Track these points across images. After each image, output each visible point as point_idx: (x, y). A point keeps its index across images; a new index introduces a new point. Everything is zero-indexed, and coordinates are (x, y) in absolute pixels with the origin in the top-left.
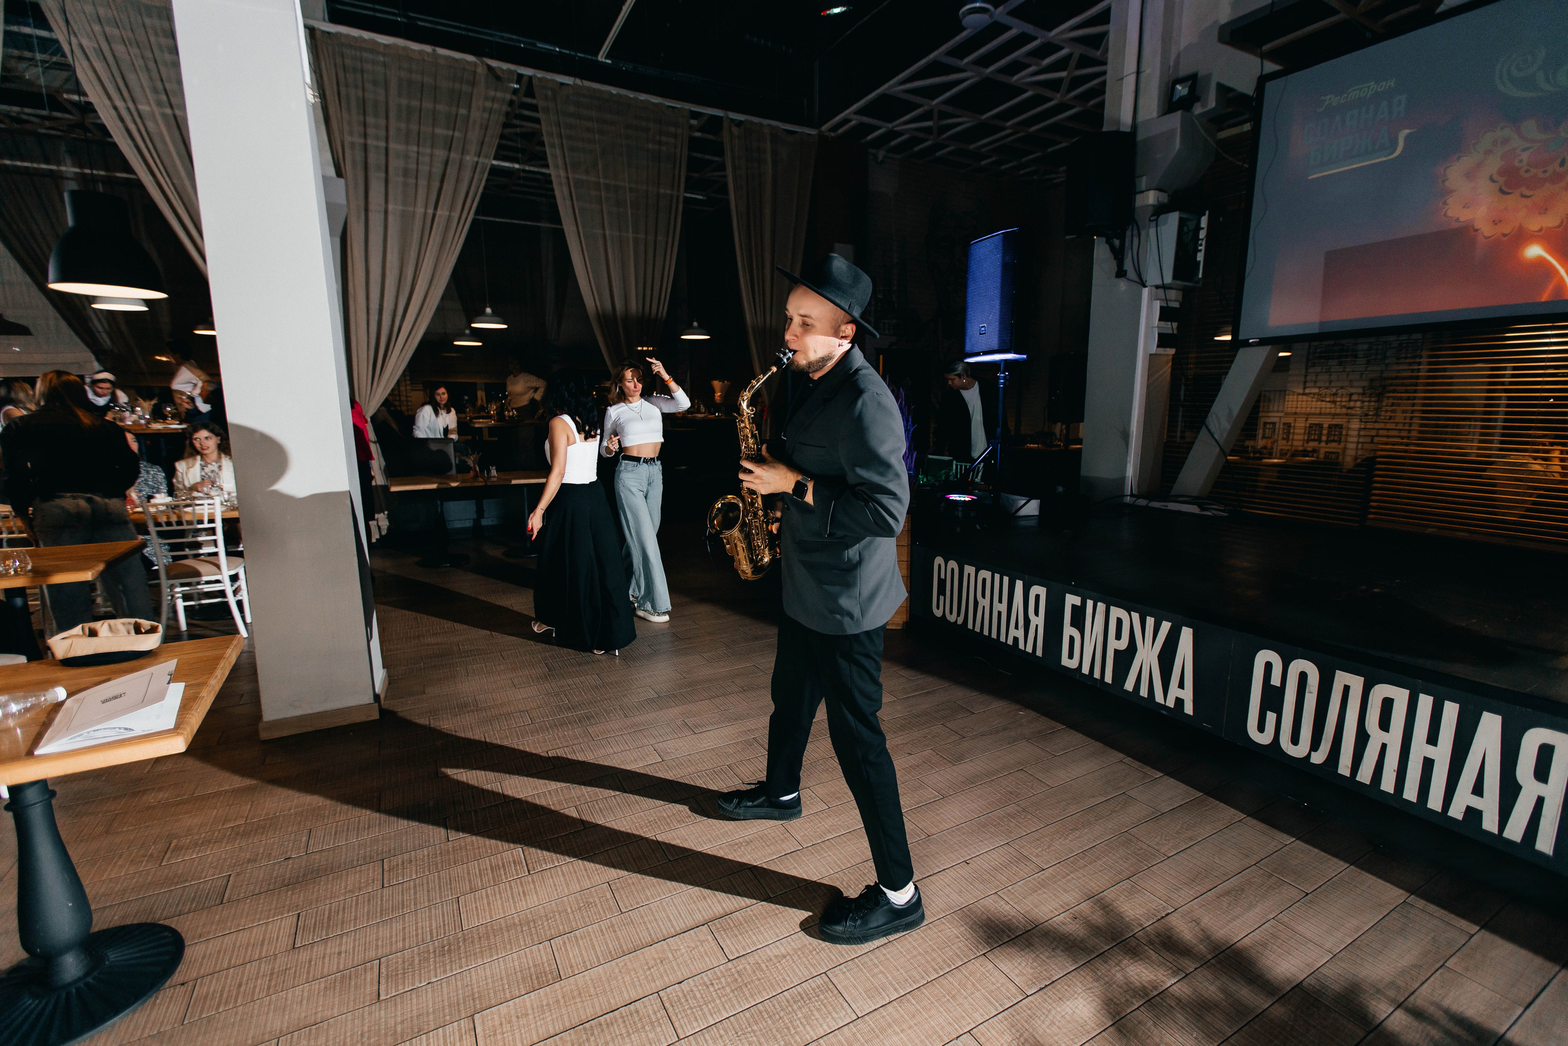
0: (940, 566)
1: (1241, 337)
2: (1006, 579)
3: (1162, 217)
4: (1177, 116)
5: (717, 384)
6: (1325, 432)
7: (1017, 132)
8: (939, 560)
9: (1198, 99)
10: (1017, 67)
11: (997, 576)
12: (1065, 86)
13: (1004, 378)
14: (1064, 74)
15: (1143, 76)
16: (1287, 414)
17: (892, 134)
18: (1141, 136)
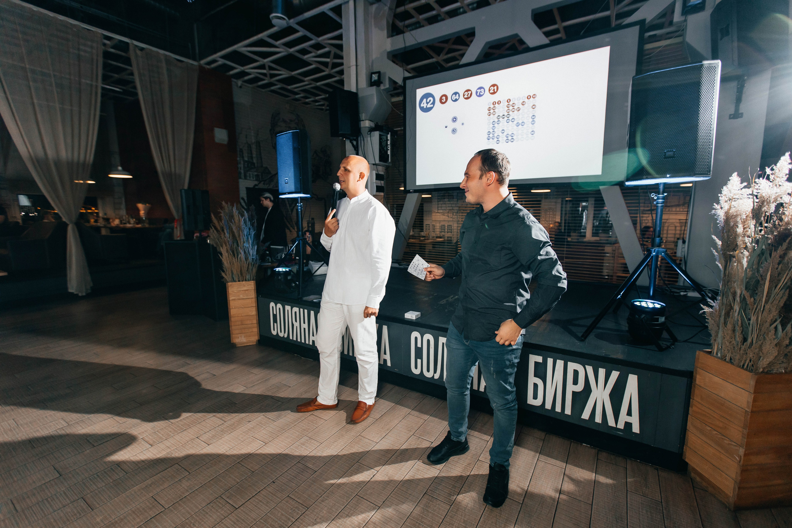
0: (273, 307)
1: (407, 189)
2: (306, 311)
3: (372, 133)
4: (375, 87)
5: (140, 206)
6: (446, 228)
7: (310, 84)
8: (272, 304)
9: (382, 83)
10: (304, 52)
11: (302, 310)
12: (330, 66)
13: (301, 206)
14: (328, 60)
15: (359, 67)
16: (433, 220)
17: (243, 74)
18: (360, 95)
